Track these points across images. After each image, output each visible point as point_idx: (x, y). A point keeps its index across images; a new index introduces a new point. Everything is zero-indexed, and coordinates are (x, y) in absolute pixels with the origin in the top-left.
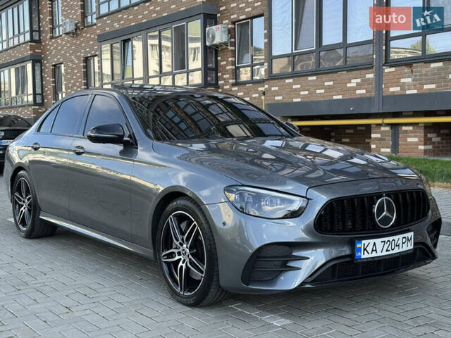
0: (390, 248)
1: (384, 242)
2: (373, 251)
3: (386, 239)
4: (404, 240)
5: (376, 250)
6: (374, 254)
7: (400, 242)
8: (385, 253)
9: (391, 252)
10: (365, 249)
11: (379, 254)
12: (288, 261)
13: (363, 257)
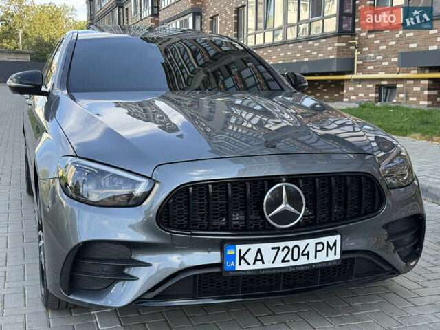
0: (289, 257)
1: (279, 248)
2: (256, 260)
3: (282, 245)
4: (320, 246)
5: (262, 260)
6: (259, 265)
7: (311, 249)
8: (278, 264)
9: (292, 263)
10: (241, 258)
11: (268, 265)
12: (124, 267)
13: (238, 268)
